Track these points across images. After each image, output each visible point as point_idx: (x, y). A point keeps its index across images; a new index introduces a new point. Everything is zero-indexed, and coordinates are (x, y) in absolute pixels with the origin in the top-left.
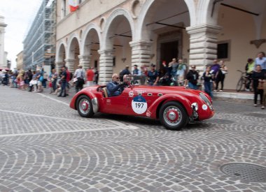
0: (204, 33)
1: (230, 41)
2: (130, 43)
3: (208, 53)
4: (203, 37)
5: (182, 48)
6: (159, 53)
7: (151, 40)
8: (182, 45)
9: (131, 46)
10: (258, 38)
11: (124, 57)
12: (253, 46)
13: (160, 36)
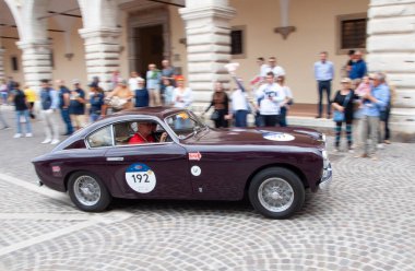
0: (210, 20)
1: (244, 26)
2: (81, 31)
3: (218, 52)
4: (210, 27)
5: (170, 36)
6: (132, 44)
7: (119, 26)
8: (169, 31)
9: (83, 36)
10: (285, 24)
11: (68, 52)
12: (279, 36)
13: (132, 15)
